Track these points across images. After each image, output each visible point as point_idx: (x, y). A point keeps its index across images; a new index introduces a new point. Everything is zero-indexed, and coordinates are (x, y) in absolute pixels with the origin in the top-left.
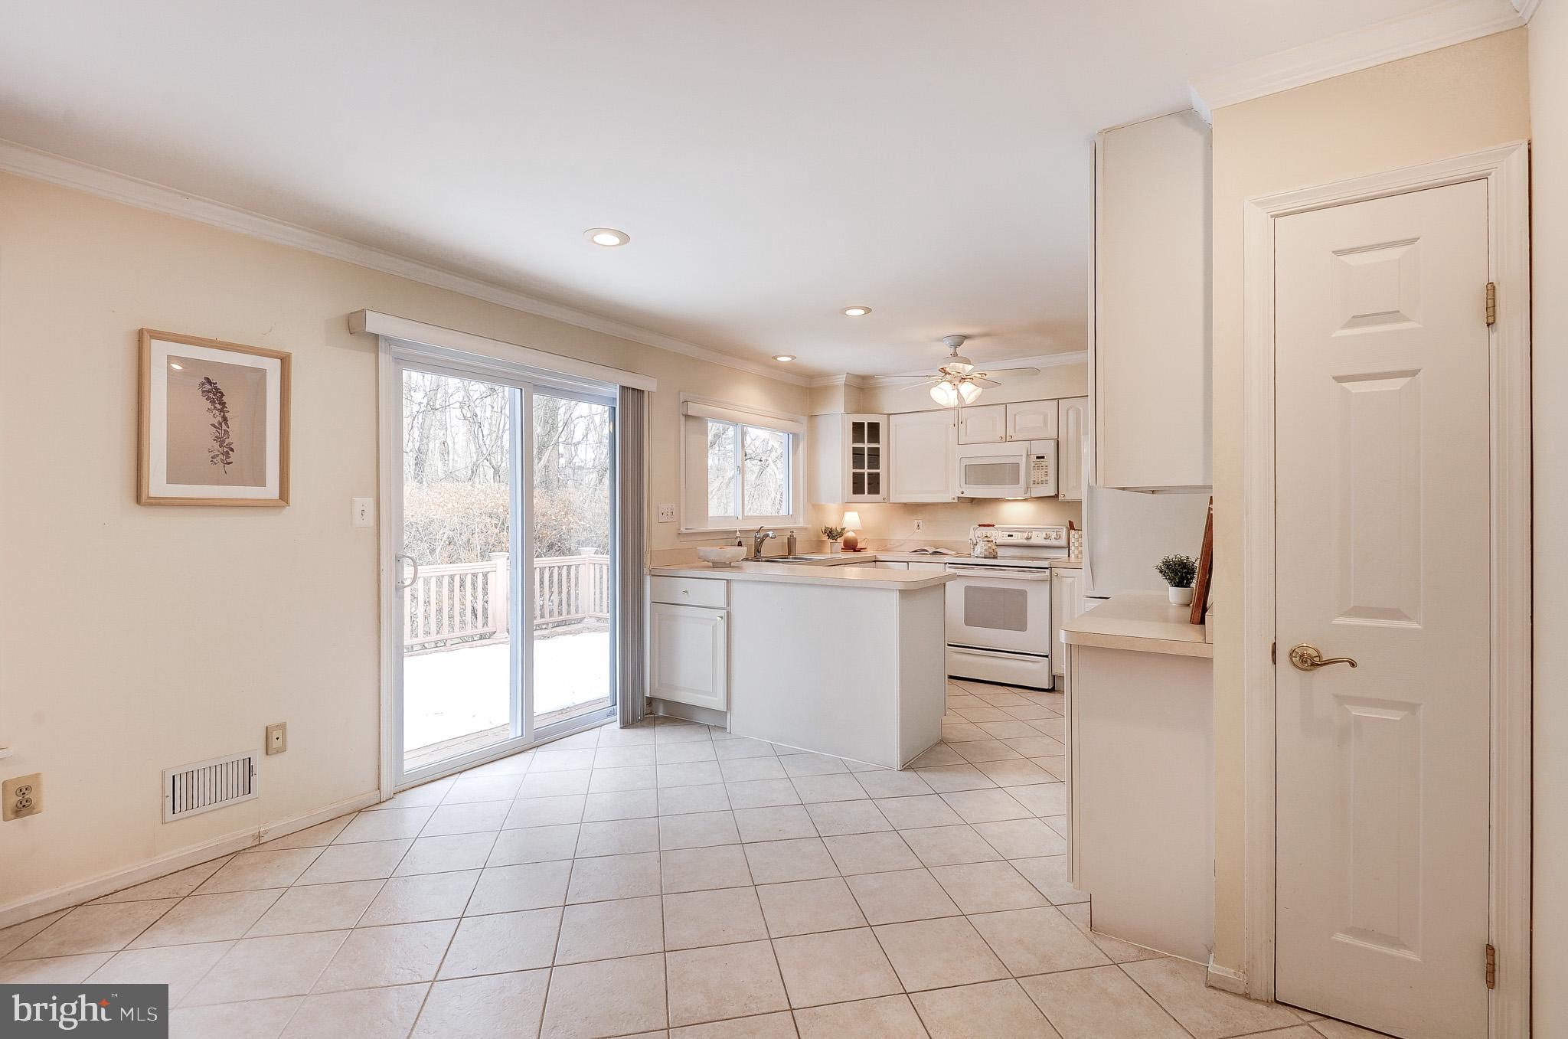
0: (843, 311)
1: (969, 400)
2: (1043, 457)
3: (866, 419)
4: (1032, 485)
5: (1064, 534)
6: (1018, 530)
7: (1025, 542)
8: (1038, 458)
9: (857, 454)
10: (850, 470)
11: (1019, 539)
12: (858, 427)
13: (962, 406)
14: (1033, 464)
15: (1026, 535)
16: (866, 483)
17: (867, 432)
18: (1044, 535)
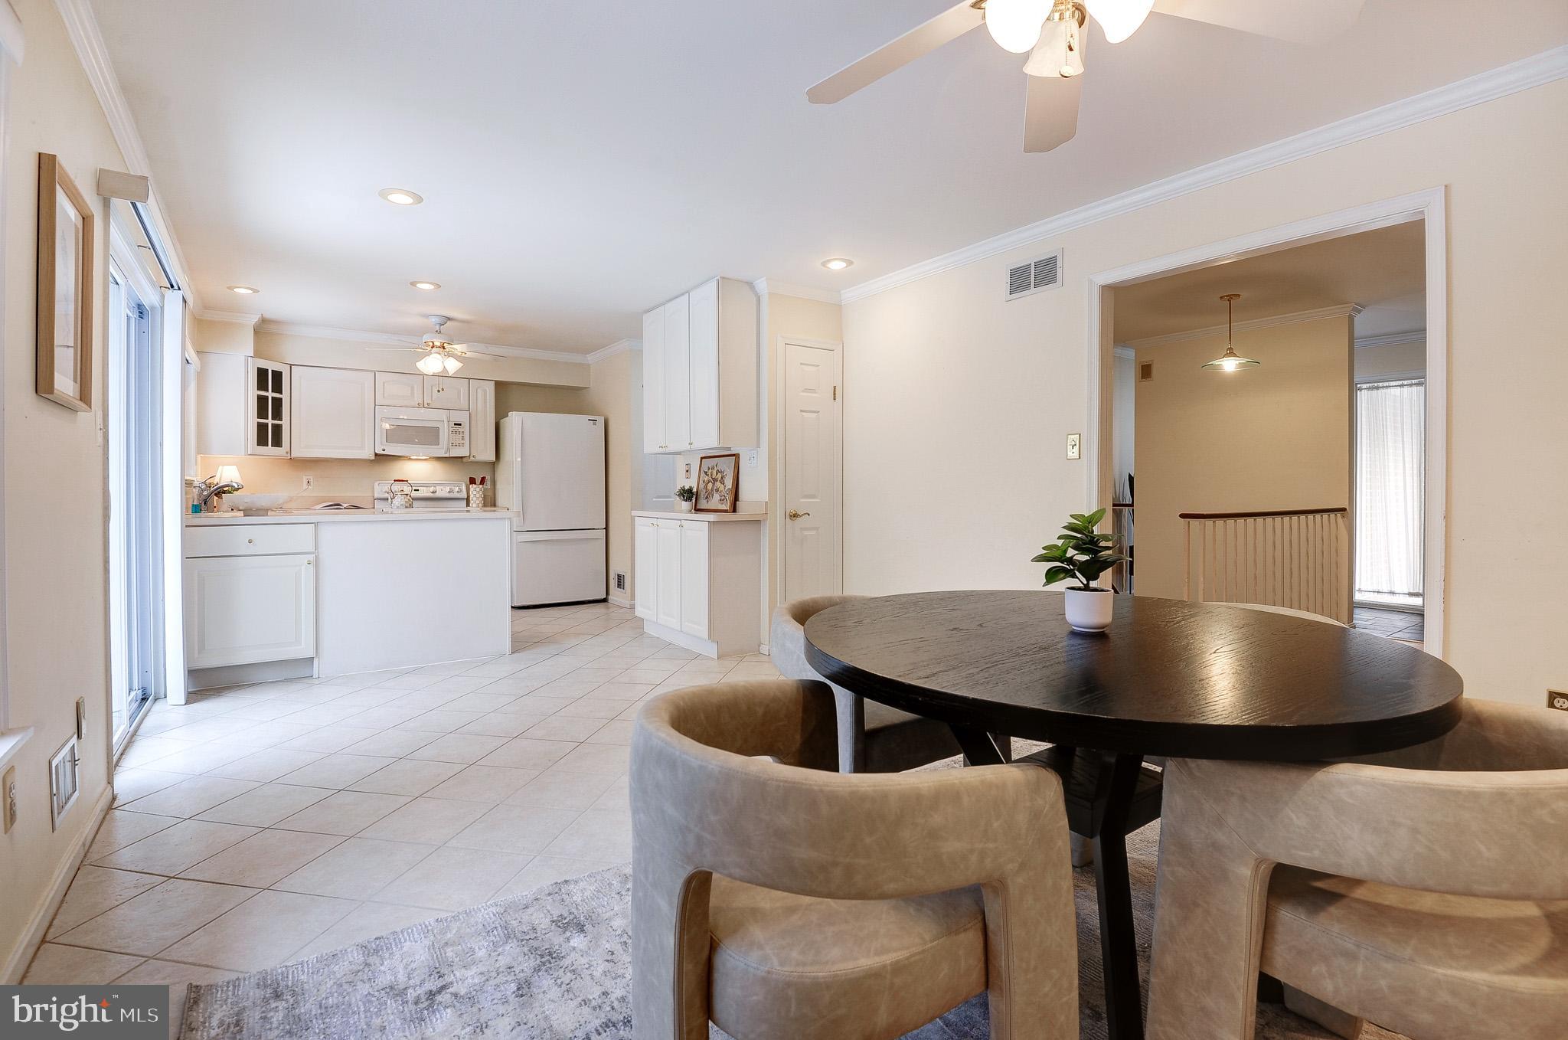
0: (413, 284)
1: (451, 372)
2: (460, 425)
3: (270, 366)
4: (451, 447)
5: (464, 488)
6: (423, 485)
7: (431, 495)
8: (455, 424)
9: (262, 401)
10: (253, 420)
11: (424, 492)
12: (262, 373)
13: (443, 375)
14: (451, 429)
15: (432, 489)
16: (269, 435)
17: (269, 380)
18: (448, 489)
